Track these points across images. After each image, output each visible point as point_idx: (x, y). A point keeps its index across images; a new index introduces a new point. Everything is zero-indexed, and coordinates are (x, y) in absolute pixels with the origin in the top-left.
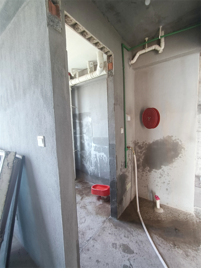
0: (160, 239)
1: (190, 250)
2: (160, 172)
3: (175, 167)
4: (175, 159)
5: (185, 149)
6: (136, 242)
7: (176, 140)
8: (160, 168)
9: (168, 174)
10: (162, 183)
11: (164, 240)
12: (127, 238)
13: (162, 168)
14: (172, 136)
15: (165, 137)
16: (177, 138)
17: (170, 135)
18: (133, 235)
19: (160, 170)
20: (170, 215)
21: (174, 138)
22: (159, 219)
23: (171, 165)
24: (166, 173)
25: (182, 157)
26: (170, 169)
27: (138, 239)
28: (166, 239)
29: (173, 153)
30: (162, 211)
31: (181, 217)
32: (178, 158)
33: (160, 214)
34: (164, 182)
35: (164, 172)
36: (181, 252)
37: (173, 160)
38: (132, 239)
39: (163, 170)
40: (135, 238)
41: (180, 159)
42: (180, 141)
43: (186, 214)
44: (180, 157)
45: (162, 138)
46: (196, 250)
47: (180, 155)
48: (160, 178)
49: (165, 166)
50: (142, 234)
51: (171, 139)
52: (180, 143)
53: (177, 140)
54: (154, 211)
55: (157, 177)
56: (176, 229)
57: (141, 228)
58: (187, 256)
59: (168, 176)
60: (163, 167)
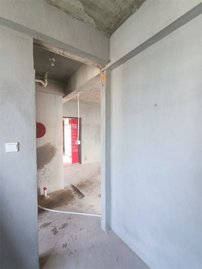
0: (58, 207)
1: (72, 201)
2: (43, 170)
3: (53, 163)
4: (52, 157)
5: (58, 150)
6: (48, 218)
7: (52, 145)
8: (43, 167)
9: (49, 169)
10: (45, 178)
11: (60, 206)
12: (40, 222)
13: (44, 167)
14: (50, 143)
15: (46, 144)
16: (53, 144)
17: (49, 142)
18: (43, 218)
19: (43, 169)
20: (54, 196)
21: (51, 144)
22: (50, 201)
23: (50, 163)
24: (47, 169)
25: (56, 155)
26: (50, 166)
27: (48, 217)
28: (61, 206)
29: (51, 154)
30: (49, 197)
31: (60, 193)
32: (54, 156)
33: (49, 199)
34: (46, 177)
35: (46, 169)
36: (70, 204)
37: (52, 159)
38: (44, 219)
39: (45, 168)
40: (45, 218)
41: (55, 157)
42: (55, 145)
43: (61, 191)
44: (56, 156)
45: (44, 145)
46: (74, 200)
47: (55, 155)
48: (43, 174)
49: (47, 164)
50: (47, 213)
51: (50, 145)
52: (55, 147)
53: (54, 145)
54: (44, 200)
55: (41, 175)
56: (62, 199)
57: (44, 212)
58: (73, 204)
59: (49, 171)
60: (46, 166)
